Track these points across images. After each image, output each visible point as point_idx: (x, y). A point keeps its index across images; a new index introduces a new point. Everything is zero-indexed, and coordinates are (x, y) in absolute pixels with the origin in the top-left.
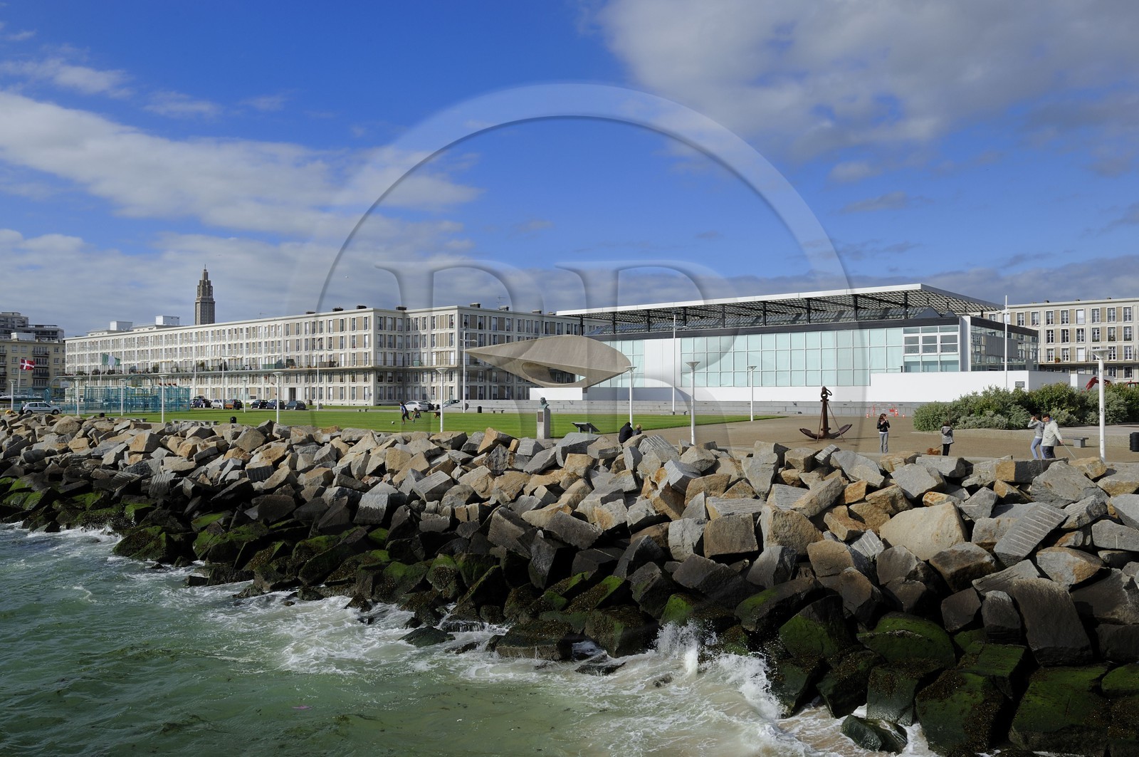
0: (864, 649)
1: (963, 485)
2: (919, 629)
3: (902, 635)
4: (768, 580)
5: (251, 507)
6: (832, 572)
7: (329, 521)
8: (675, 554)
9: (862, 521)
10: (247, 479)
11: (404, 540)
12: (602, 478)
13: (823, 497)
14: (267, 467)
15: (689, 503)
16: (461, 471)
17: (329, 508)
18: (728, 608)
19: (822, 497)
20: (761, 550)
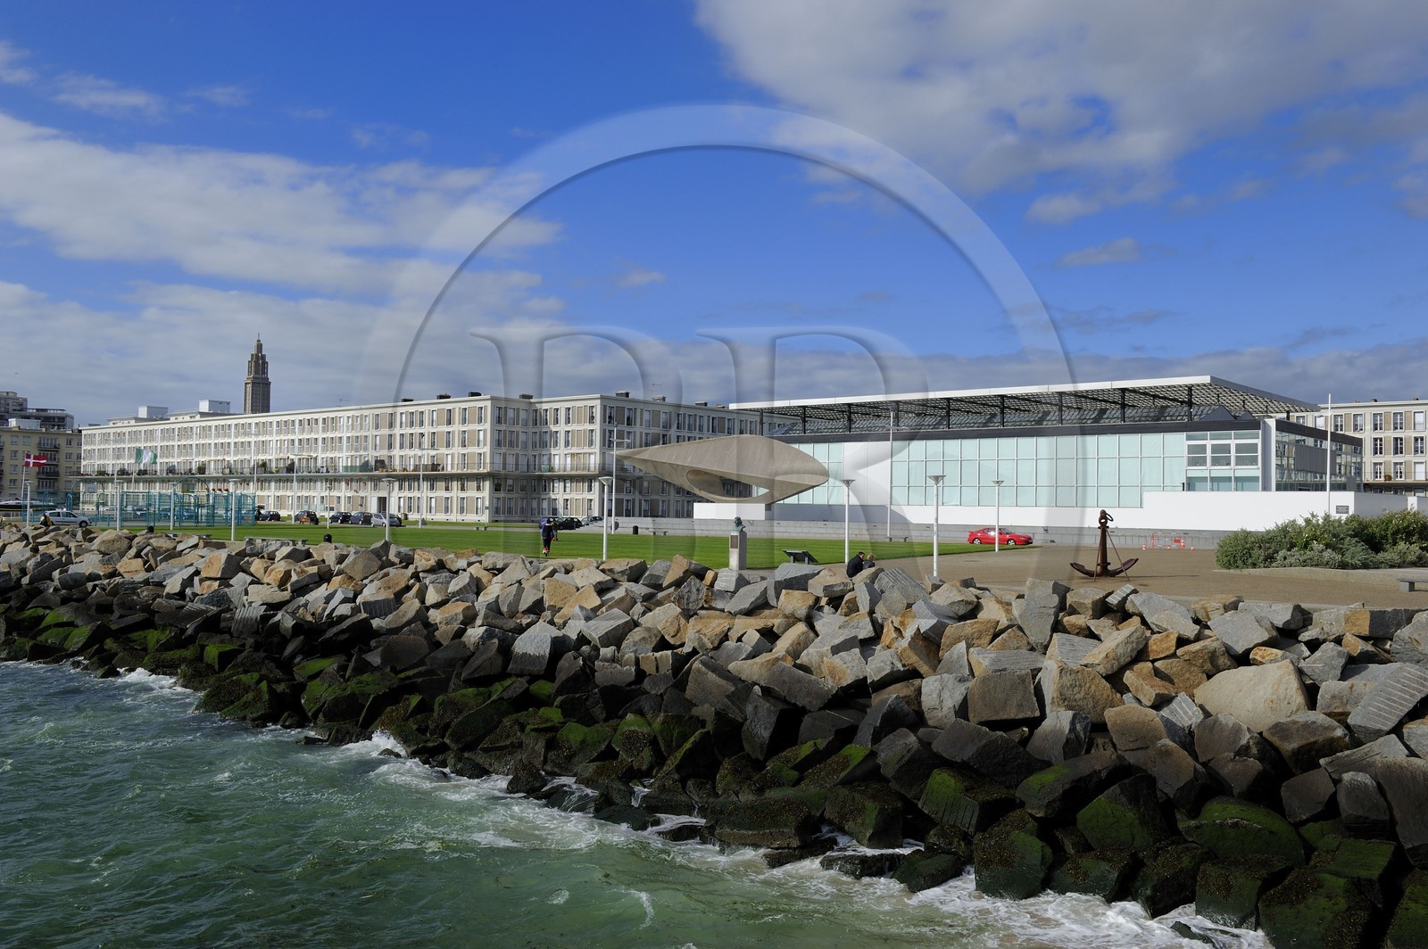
0: (1186, 841)
1: (1300, 638)
2: (1256, 818)
3: (1236, 825)
4: (1056, 753)
5: (370, 650)
6: (1138, 744)
7: (475, 670)
8: (930, 719)
9: (1171, 682)
10: (364, 615)
11: (577, 695)
12: (829, 623)
13: (1122, 651)
14: (388, 599)
15: (946, 655)
16: (643, 609)
17: (474, 653)
18: (1007, 788)
19: (1120, 651)
20: (1043, 716)
